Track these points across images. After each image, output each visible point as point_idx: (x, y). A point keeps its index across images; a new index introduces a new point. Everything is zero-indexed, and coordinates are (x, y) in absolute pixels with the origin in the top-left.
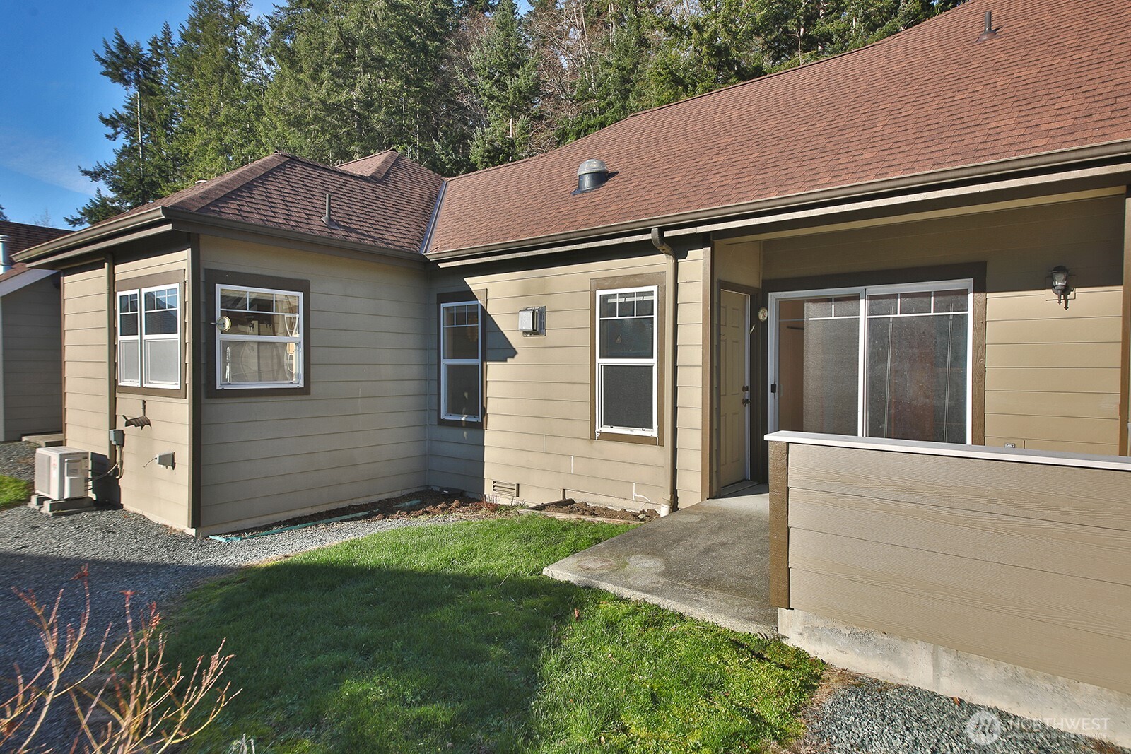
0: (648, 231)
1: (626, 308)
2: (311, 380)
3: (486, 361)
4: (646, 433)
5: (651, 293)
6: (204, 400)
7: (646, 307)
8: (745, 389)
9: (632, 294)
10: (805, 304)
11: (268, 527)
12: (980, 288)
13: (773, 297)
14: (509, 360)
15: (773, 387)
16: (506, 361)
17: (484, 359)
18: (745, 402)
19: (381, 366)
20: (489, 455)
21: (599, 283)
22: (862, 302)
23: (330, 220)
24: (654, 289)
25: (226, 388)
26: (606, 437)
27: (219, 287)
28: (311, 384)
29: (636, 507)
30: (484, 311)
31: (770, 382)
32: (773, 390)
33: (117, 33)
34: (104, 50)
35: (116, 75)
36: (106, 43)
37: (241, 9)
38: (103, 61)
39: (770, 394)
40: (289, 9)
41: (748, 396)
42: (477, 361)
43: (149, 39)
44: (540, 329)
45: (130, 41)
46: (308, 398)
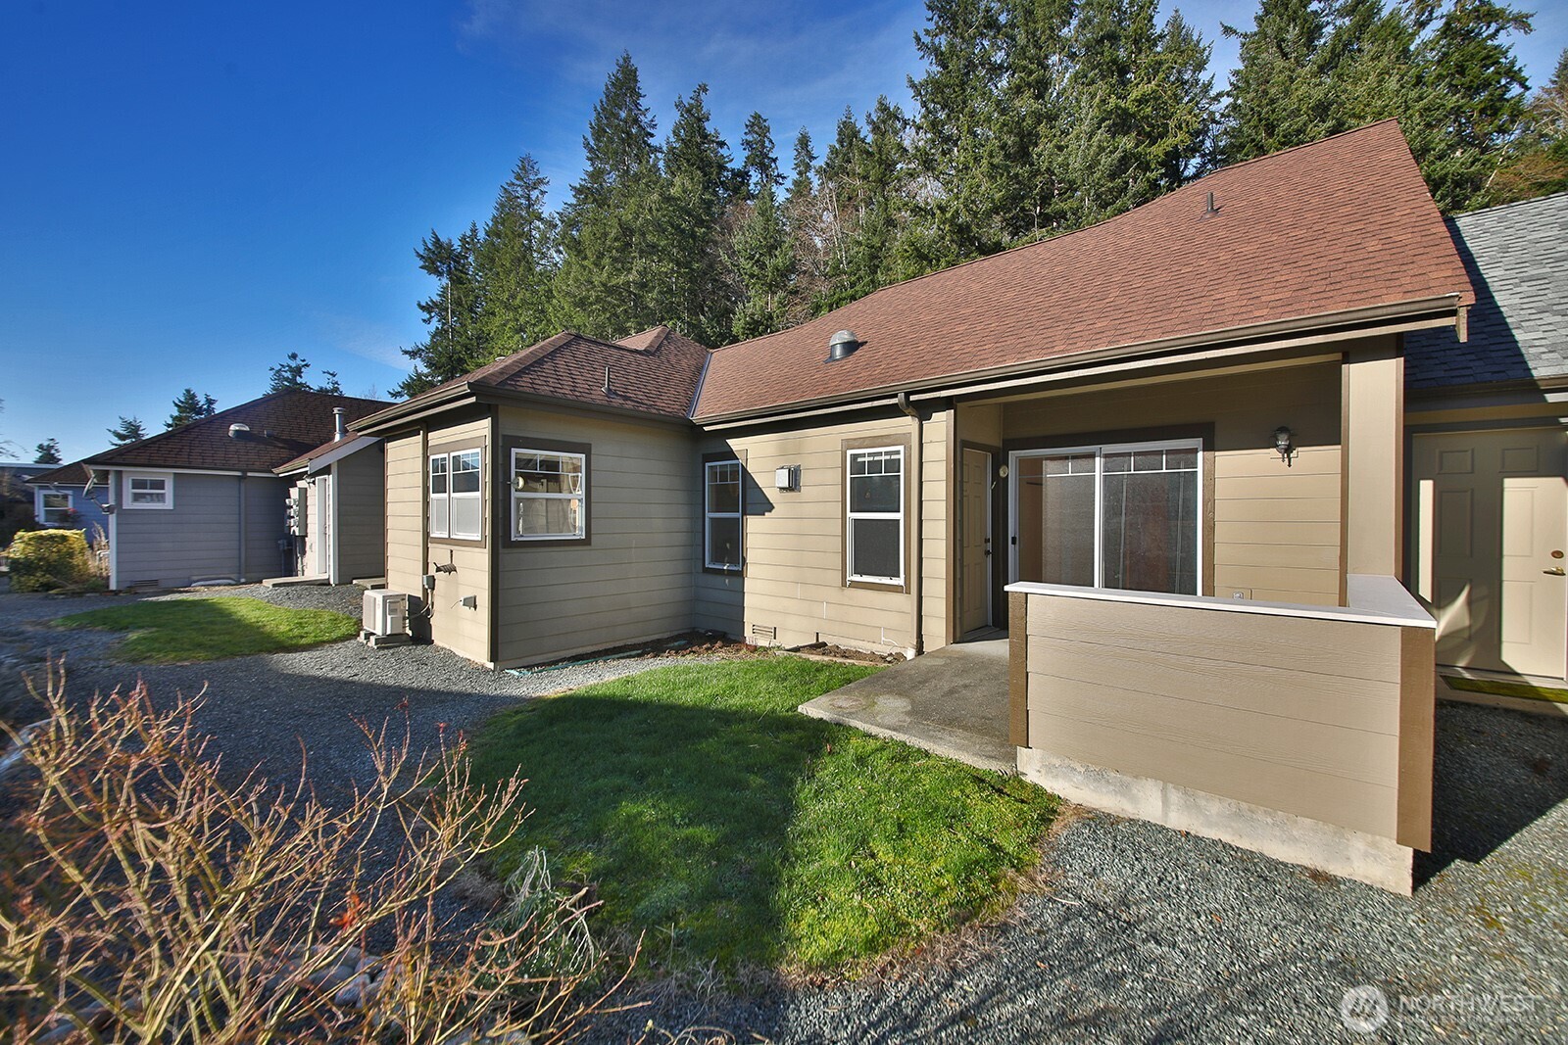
0: (895, 396)
1: (875, 466)
3: (746, 515)
4: (895, 581)
5: (898, 452)
6: (501, 550)
7: (893, 465)
8: (987, 541)
9: (880, 454)
10: (1044, 462)
11: (555, 663)
12: (1209, 447)
13: (1013, 455)
14: (766, 514)
15: (1014, 539)
16: (764, 515)
17: (744, 513)
18: (987, 553)
19: (652, 519)
20: (749, 601)
21: (849, 444)
22: (1097, 459)
23: (609, 390)
24: (901, 448)
25: (520, 539)
26: (855, 585)
28: (592, 536)
29: (884, 650)
30: (744, 470)
31: (1011, 535)
32: (1014, 542)
33: (434, 233)
34: (423, 247)
35: (432, 268)
36: (424, 241)
37: (535, 207)
38: (422, 257)
39: (1010, 546)
40: (576, 206)
41: (989, 546)
42: (738, 515)
43: (460, 236)
44: (796, 485)
45: (443, 239)
46: (588, 547)
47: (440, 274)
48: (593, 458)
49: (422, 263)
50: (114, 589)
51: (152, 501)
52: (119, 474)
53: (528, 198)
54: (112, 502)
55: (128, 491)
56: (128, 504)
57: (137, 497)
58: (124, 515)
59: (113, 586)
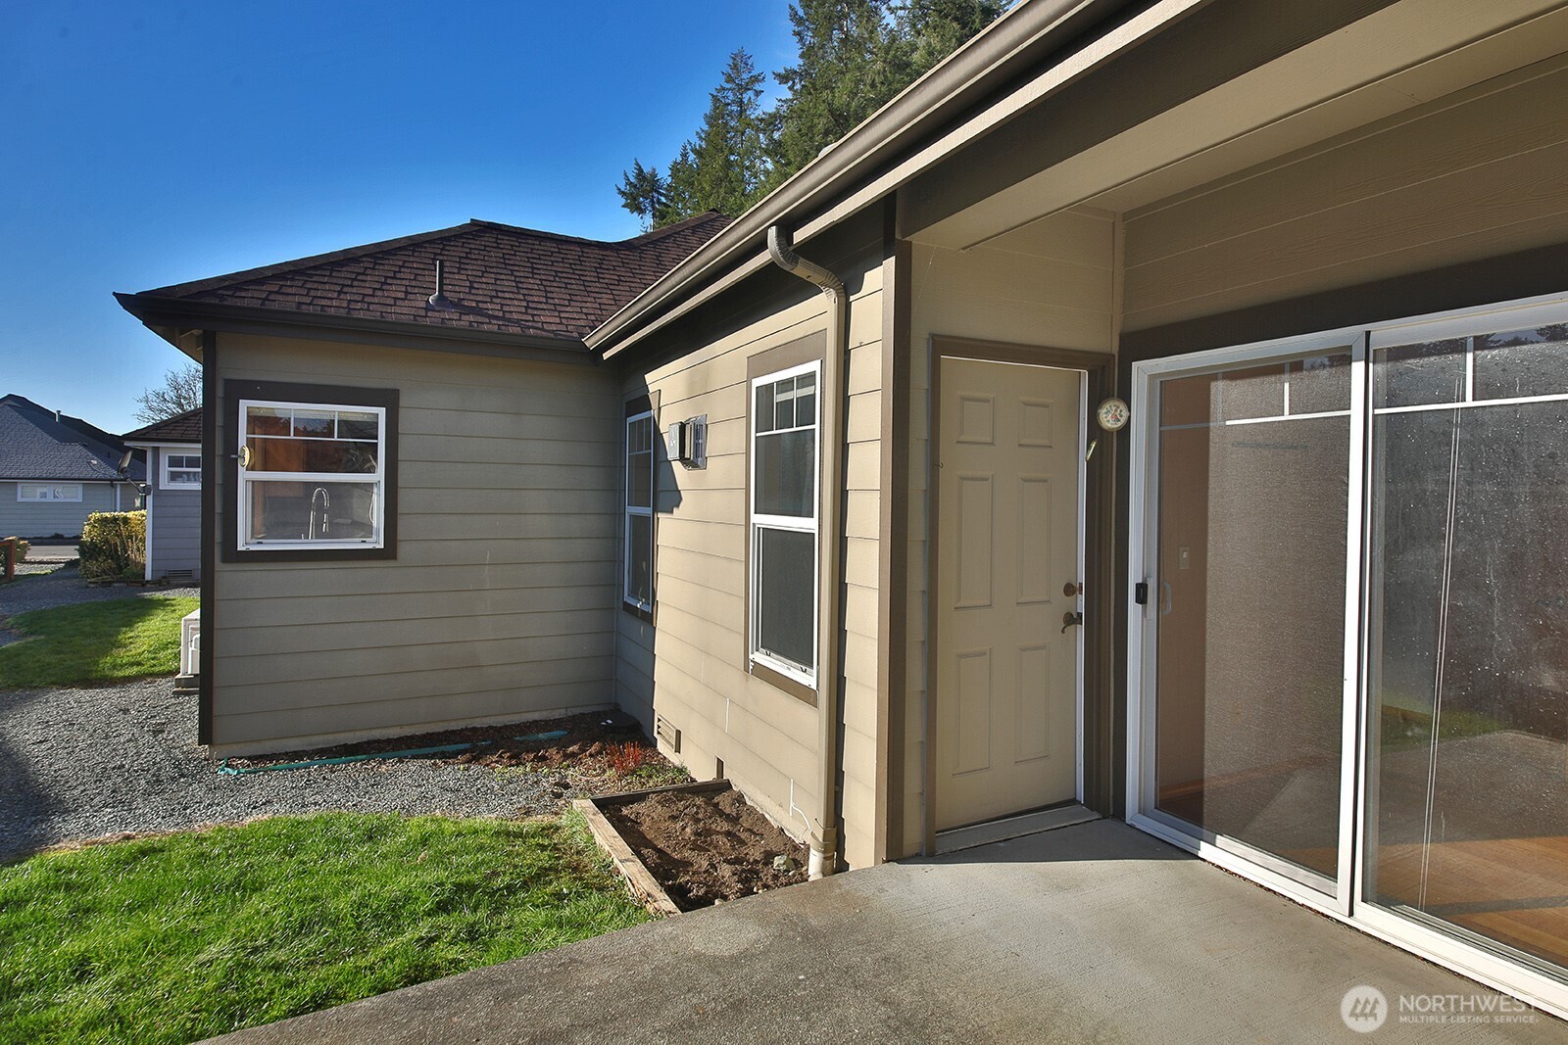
2: (399, 538)
3: (657, 512)
4: (806, 678)
5: (813, 377)
6: (218, 565)
7: (810, 407)
8: (1070, 590)
9: (792, 383)
10: (1213, 384)
13: (1143, 371)
14: (675, 510)
15: (1142, 589)
16: (672, 512)
17: (655, 510)
18: (1071, 619)
19: (528, 516)
21: (759, 363)
22: (1358, 368)
24: (816, 367)
25: (252, 548)
26: (759, 671)
27: (244, 405)
28: (398, 543)
29: (794, 831)
30: (656, 428)
31: (1134, 578)
32: (1142, 598)
33: (637, 164)
34: (624, 182)
35: (635, 206)
36: (625, 174)
37: (748, 113)
38: (623, 193)
39: (1133, 608)
40: (792, 101)
41: (1081, 605)
42: (647, 511)
43: (670, 164)
44: (696, 456)
45: (647, 170)
46: (391, 563)
47: (641, 211)
48: (403, 414)
49: (623, 201)
50: (150, 579)
51: (189, 480)
52: (156, 450)
53: (741, 103)
54: (149, 482)
55: (165, 469)
56: (165, 484)
57: (174, 477)
58: (160, 495)
59: (148, 576)
